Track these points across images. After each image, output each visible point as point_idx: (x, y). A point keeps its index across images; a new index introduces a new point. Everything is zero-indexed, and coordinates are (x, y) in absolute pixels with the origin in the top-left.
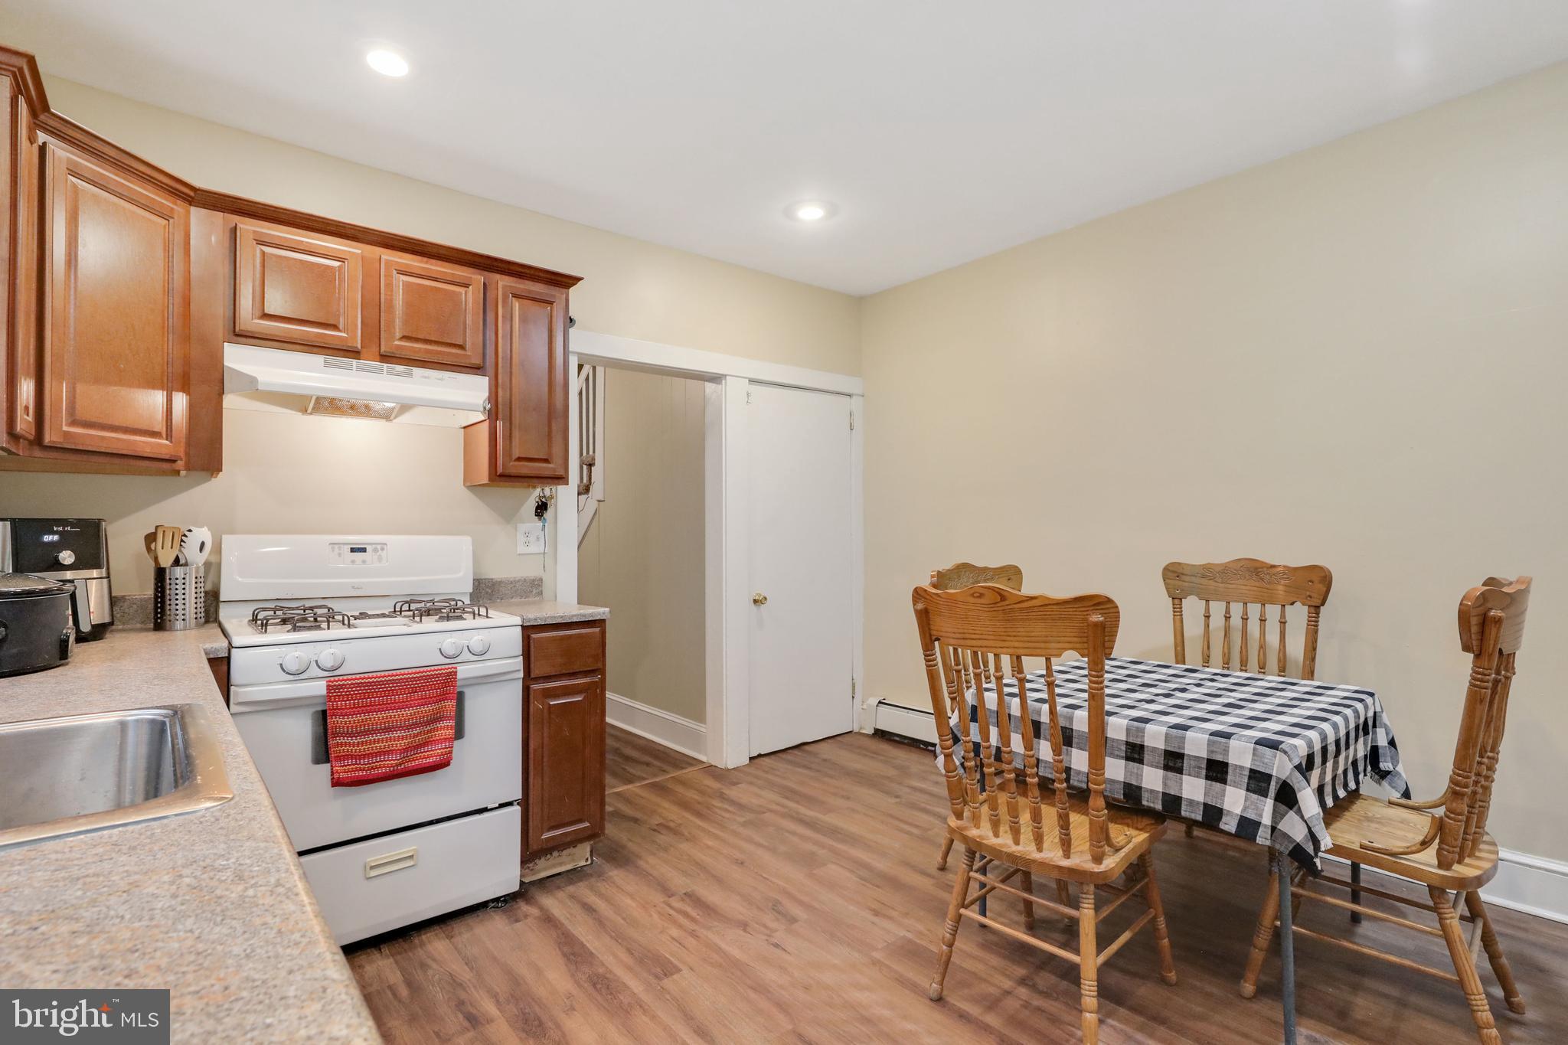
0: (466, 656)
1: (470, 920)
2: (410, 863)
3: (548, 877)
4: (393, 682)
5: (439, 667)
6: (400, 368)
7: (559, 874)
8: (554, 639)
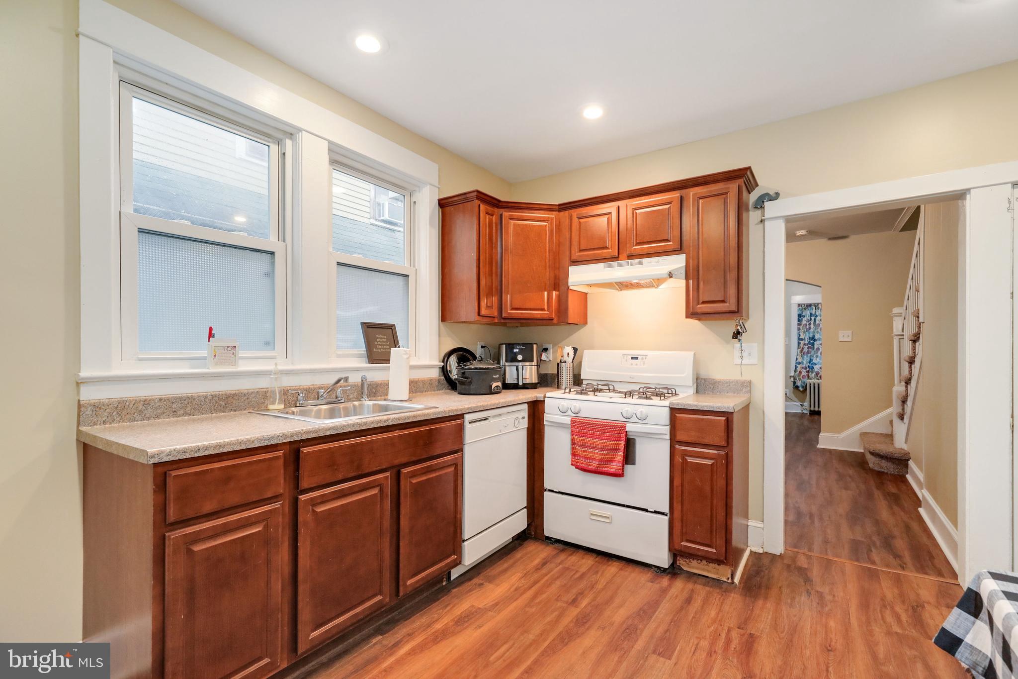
0: (634, 419)
1: (638, 569)
2: (607, 521)
3: (699, 575)
4: (596, 425)
5: (618, 422)
6: (637, 261)
7: (707, 577)
8: (691, 419)
